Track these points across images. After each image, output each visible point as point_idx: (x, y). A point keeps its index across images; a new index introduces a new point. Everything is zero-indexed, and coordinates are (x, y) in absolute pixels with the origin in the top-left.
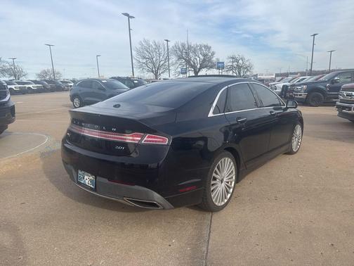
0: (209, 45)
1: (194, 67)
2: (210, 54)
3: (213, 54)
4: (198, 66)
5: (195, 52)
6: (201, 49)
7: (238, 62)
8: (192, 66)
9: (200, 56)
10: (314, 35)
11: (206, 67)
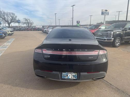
0: (14, 13)
1: (7, 21)
2: (15, 17)
3: (16, 17)
4: (10, 21)
5: (7, 15)
6: (10, 14)
7: (28, 21)
8: (6, 21)
9: (10, 17)
10: (56, 14)
11: (13, 22)
